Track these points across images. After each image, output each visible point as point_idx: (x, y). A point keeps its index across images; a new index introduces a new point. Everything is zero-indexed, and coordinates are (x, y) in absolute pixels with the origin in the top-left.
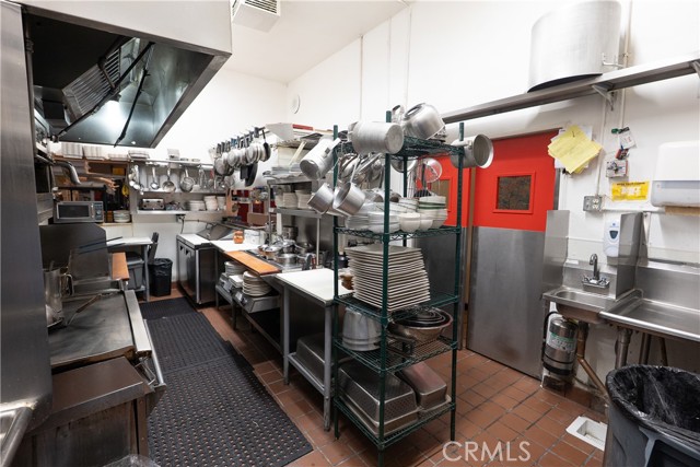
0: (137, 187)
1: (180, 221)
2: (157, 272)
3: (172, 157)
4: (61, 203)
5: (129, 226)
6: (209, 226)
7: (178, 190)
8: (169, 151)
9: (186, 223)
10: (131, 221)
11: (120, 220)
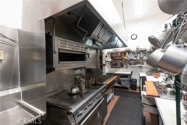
0: (127, 58)
1: (140, 68)
2: (133, 83)
3: (137, 49)
4: (113, 63)
5: (126, 69)
6: (151, 70)
7: (139, 58)
8: (136, 47)
9: (142, 69)
10: (127, 68)
11: (125, 67)
